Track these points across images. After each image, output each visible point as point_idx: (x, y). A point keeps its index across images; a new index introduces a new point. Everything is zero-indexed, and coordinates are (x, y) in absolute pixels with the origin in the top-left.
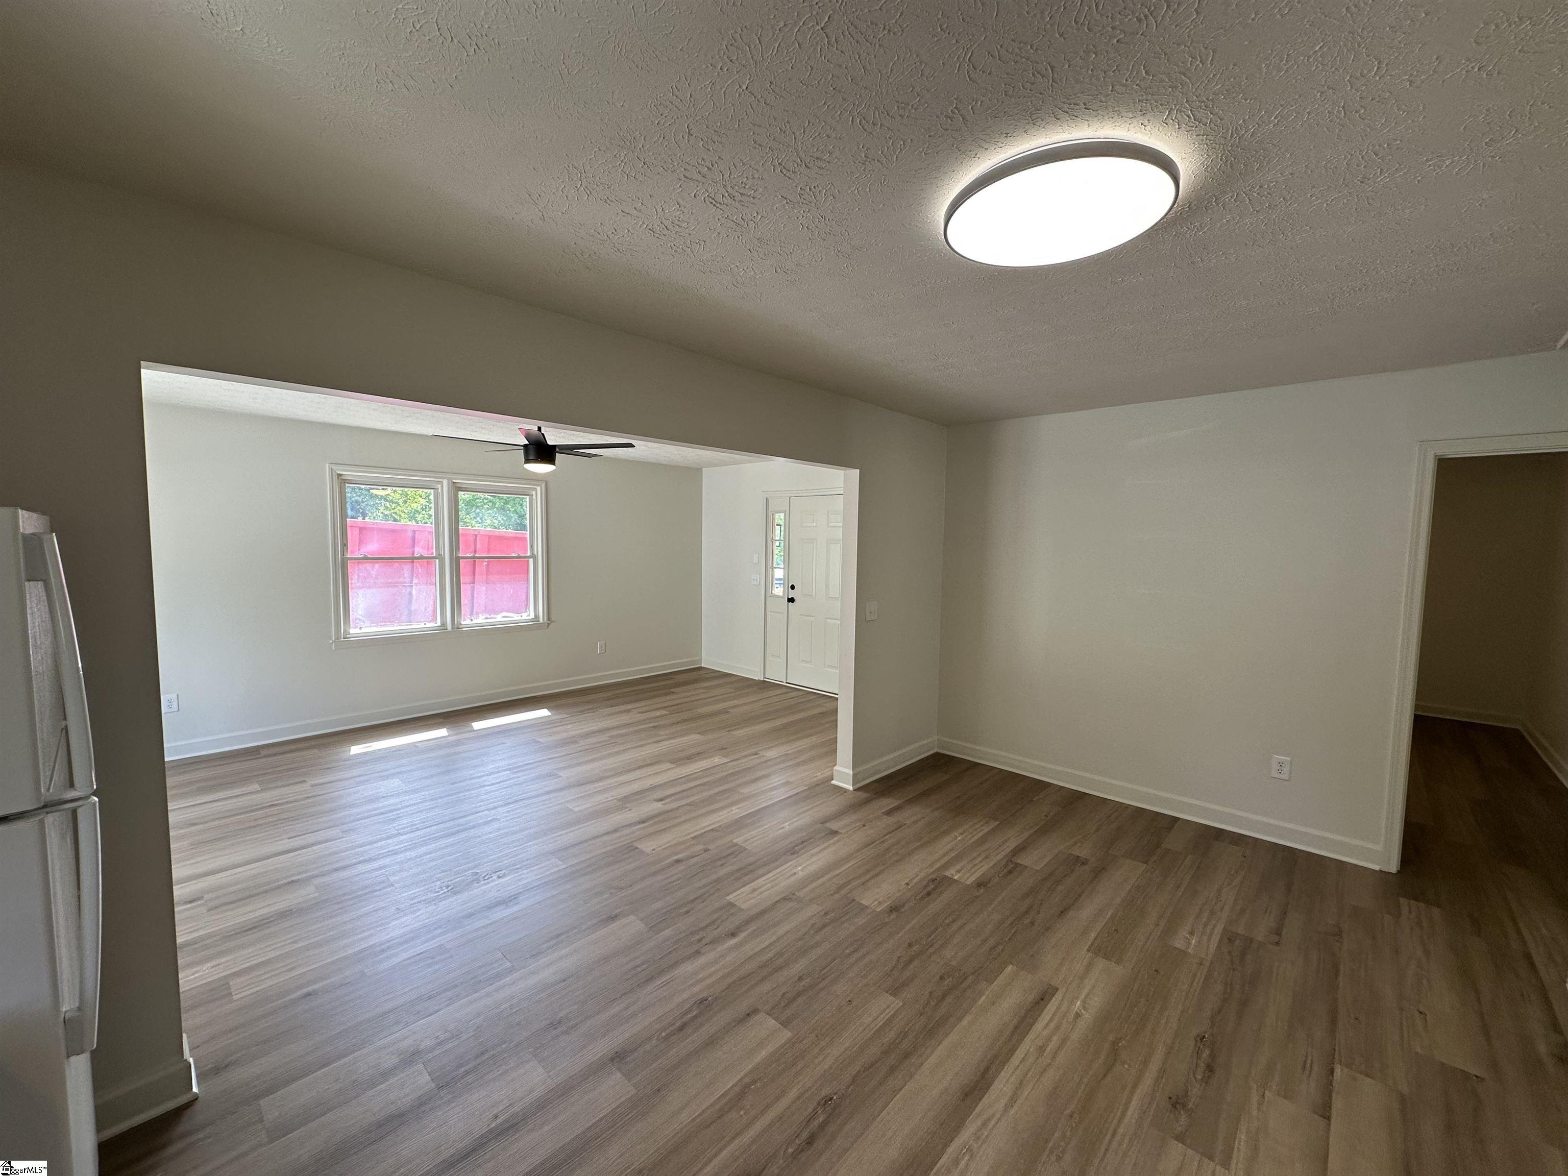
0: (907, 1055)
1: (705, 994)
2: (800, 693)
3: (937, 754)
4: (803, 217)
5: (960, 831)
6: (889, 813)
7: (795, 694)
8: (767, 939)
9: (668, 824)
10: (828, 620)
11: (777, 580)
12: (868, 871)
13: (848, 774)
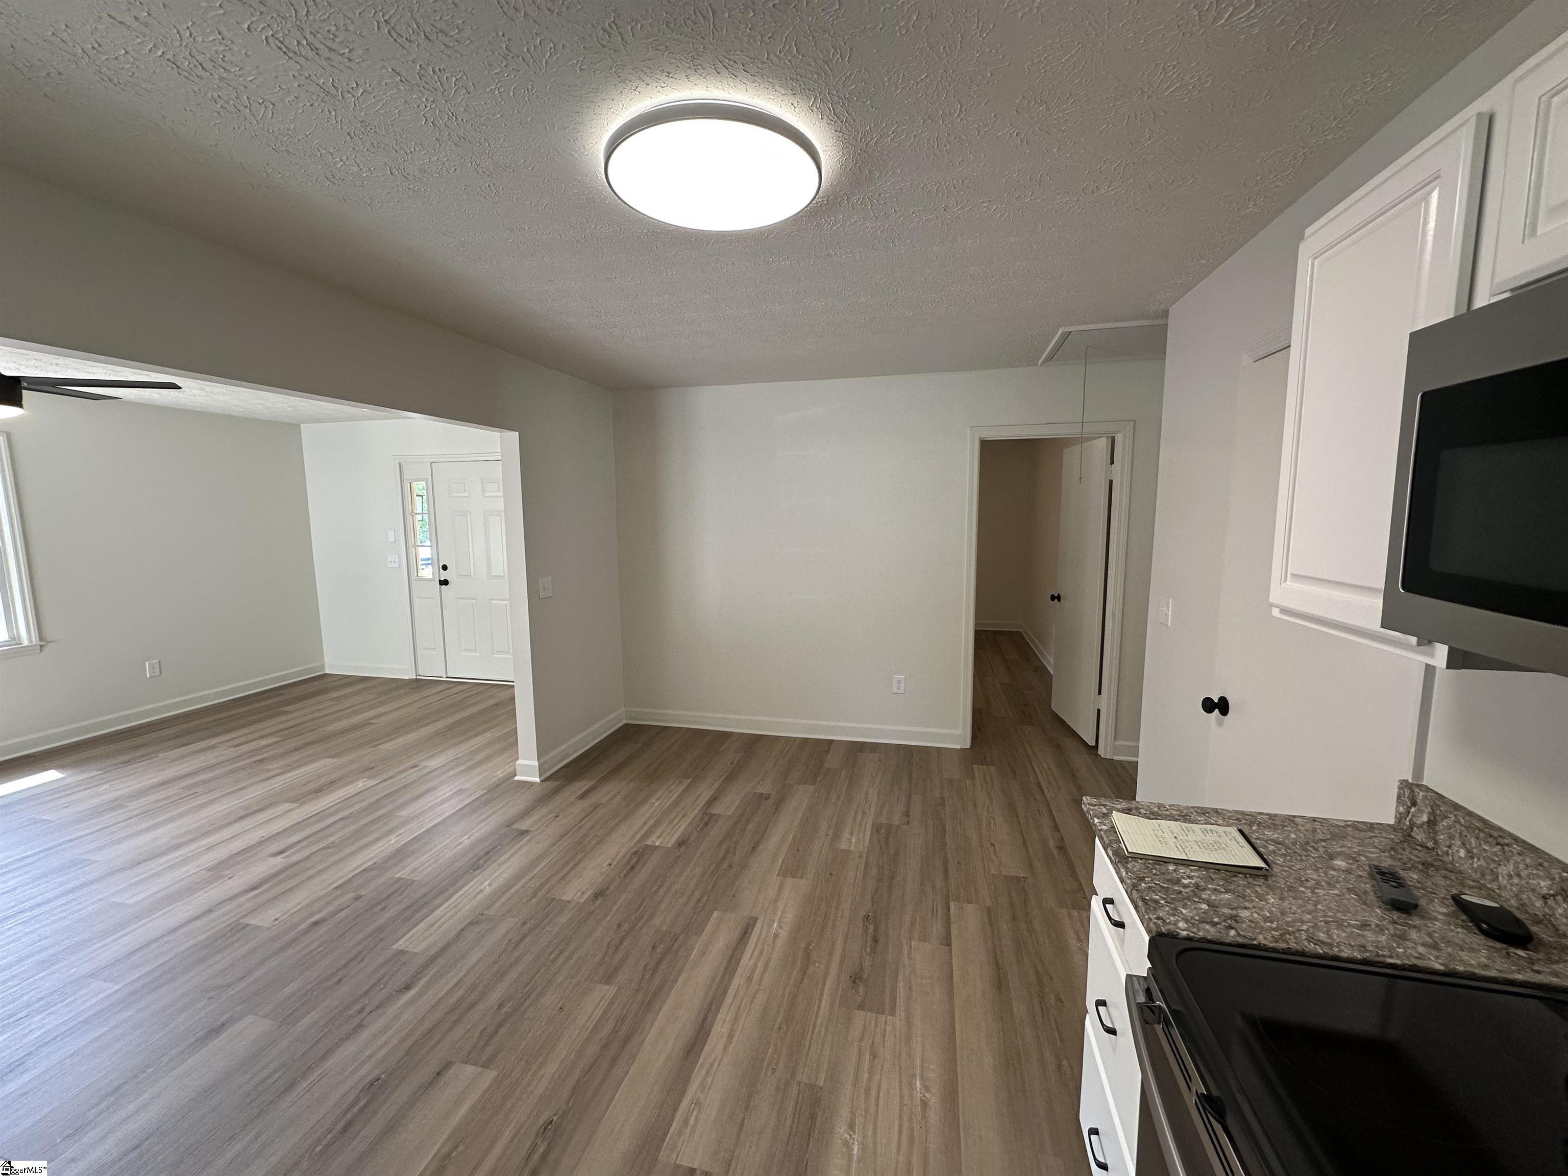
0: (628, 1039)
1: (375, 1074)
2: (465, 687)
3: (626, 725)
4: (426, 107)
5: (657, 796)
6: (582, 797)
7: (461, 688)
8: (452, 979)
9: (294, 882)
10: (494, 602)
11: (423, 560)
12: (567, 863)
13: (533, 766)
